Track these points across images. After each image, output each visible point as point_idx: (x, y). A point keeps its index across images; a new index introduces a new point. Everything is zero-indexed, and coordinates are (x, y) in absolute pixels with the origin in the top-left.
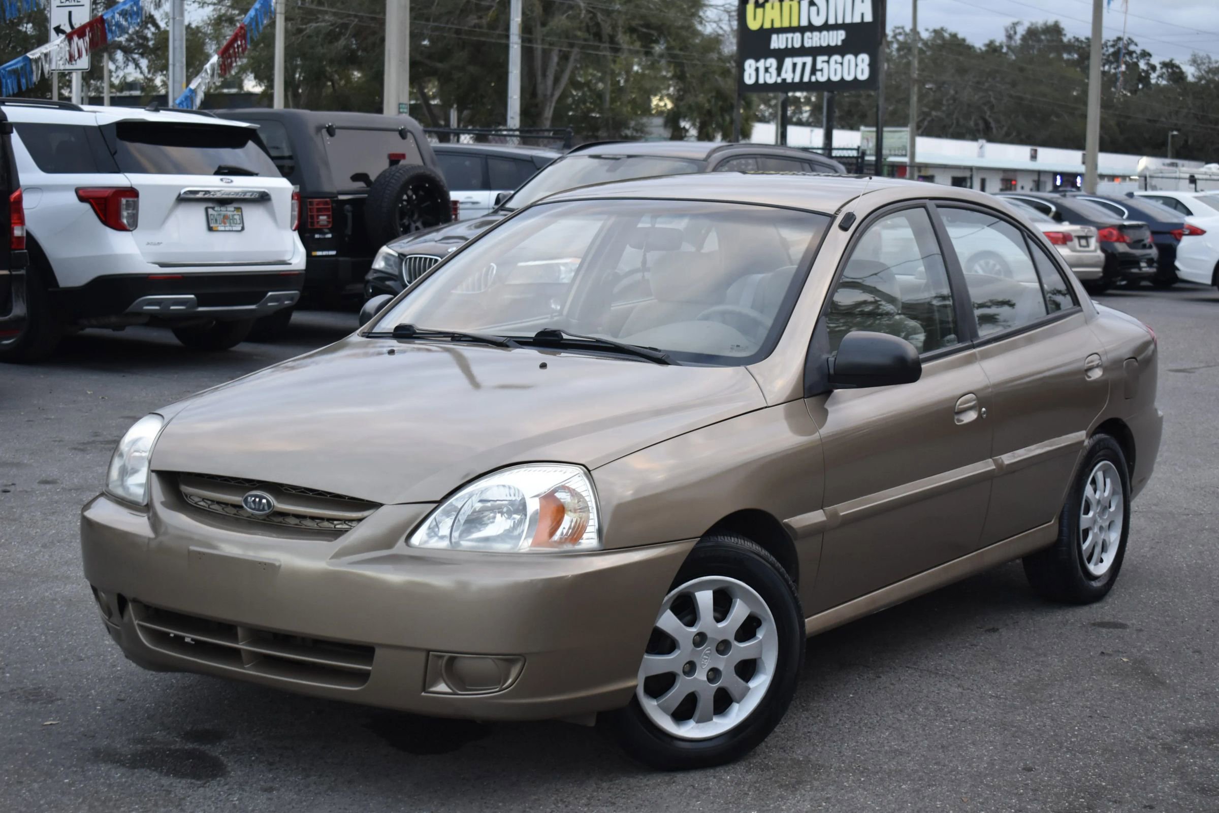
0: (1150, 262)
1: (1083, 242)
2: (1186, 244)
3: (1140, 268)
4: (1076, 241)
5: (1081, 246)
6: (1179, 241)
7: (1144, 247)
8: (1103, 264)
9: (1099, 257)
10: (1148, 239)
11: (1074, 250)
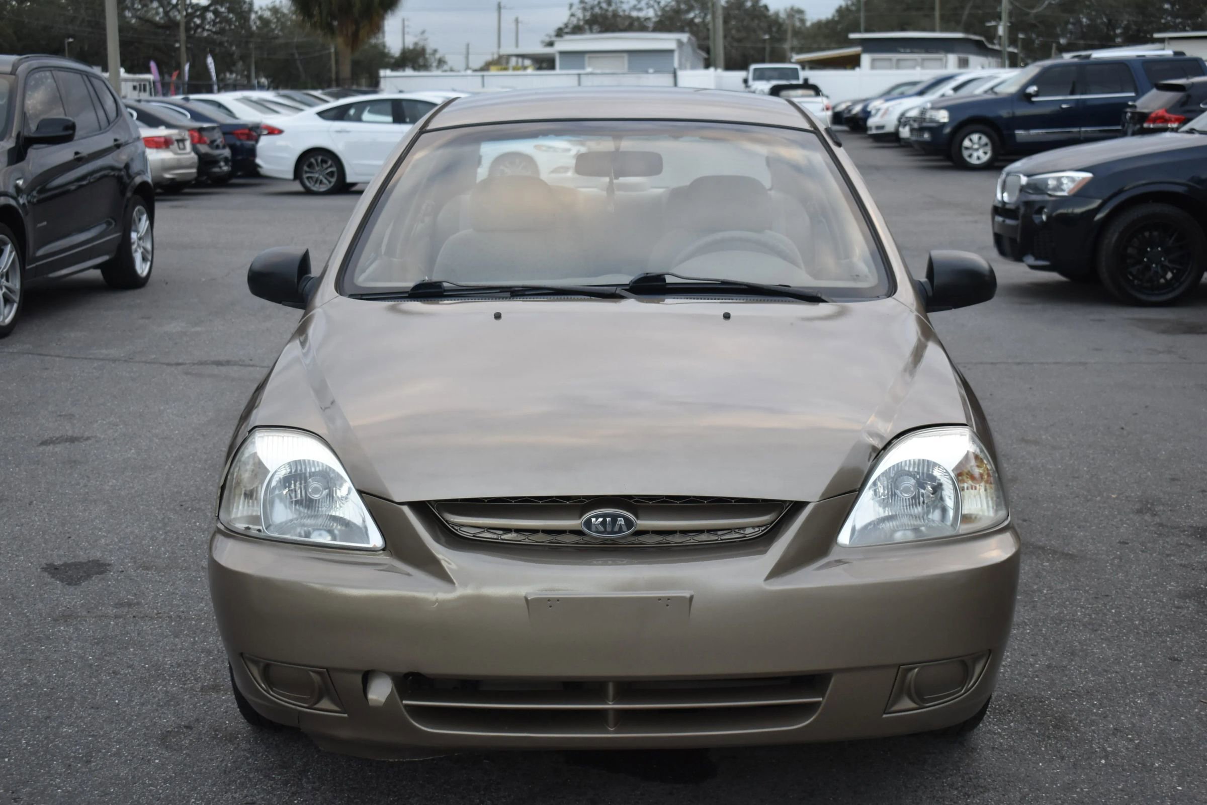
0: (226, 160)
1: (181, 145)
2: (264, 143)
3: (220, 167)
4: (176, 144)
5: (180, 149)
6: (257, 141)
7: (217, 147)
8: (196, 165)
9: (193, 158)
10: (220, 140)
11: (176, 153)
